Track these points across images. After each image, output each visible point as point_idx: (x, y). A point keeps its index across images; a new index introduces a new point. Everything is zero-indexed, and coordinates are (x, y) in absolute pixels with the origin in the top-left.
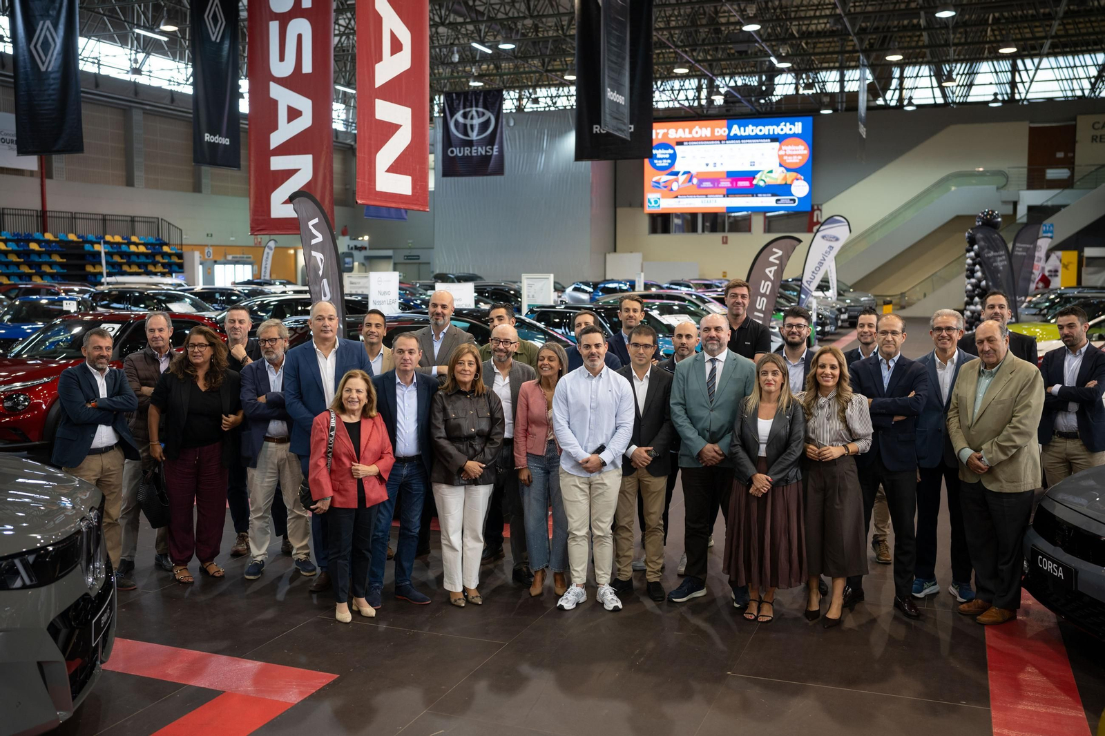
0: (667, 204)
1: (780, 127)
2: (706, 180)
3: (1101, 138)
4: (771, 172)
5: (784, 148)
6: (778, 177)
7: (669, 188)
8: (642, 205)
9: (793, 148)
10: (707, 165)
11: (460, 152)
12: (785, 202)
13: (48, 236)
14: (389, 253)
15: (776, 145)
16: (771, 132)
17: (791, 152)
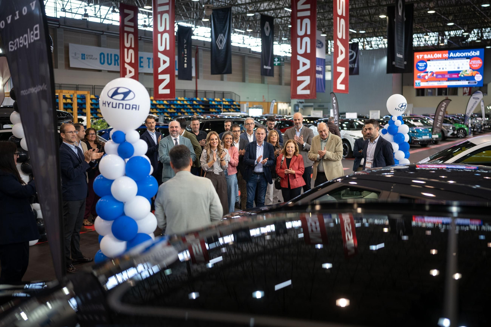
0: (423, 84)
1: (470, 53)
2: (439, 75)
4: (466, 71)
5: (471, 61)
6: (469, 73)
7: (424, 78)
8: (413, 85)
9: (476, 61)
10: (440, 69)
12: (472, 83)
13: (198, 99)
14: (312, 104)
15: (469, 60)
16: (467, 55)
17: (475, 63)
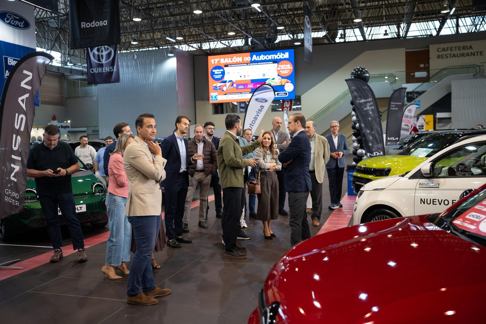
0: (221, 98)
1: (277, 55)
2: (241, 85)
3: (442, 56)
4: (274, 79)
5: (280, 66)
6: (277, 81)
7: (222, 90)
8: (208, 99)
9: (285, 66)
10: (241, 76)
11: (96, 71)
12: (282, 95)
14: (85, 129)
15: (276, 64)
16: (273, 58)
17: (284, 68)
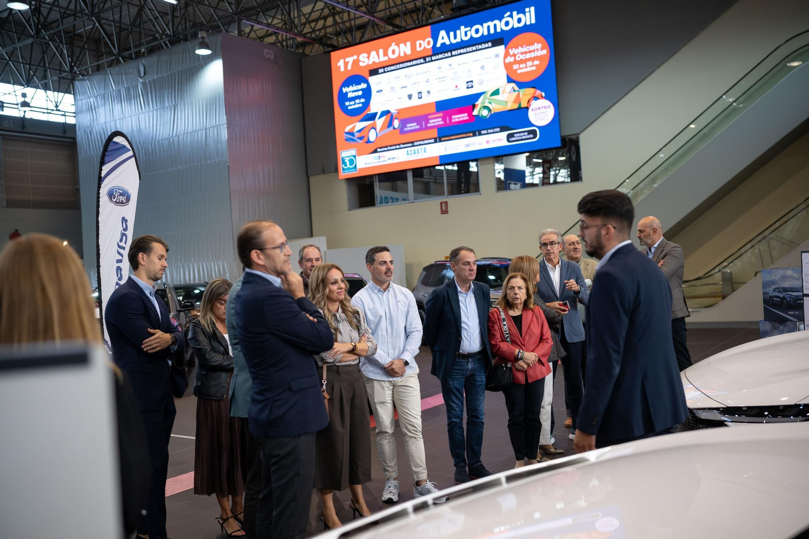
0: (366, 163)
1: (504, 21)
2: (411, 120)
4: (496, 92)
5: (511, 52)
6: (507, 99)
7: (365, 139)
9: (526, 49)
10: (410, 97)
12: (521, 138)
15: (501, 49)
16: (492, 31)
17: (522, 57)
